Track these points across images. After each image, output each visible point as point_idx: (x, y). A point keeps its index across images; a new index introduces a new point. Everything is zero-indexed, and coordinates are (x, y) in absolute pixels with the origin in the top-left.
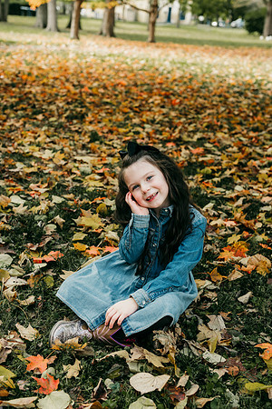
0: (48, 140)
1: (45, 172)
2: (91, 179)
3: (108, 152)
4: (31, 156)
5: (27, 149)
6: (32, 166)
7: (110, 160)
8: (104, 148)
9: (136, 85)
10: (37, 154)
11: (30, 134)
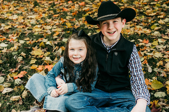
0: (15, 9)
1: (15, 27)
2: (36, 28)
3: (43, 11)
4: (8, 19)
5: (5, 16)
6: (9, 25)
7: (44, 15)
8: (41, 9)
10: (10, 18)
11: (6, 7)
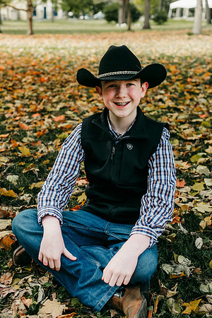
9: (13, 69)
